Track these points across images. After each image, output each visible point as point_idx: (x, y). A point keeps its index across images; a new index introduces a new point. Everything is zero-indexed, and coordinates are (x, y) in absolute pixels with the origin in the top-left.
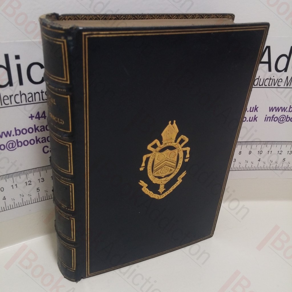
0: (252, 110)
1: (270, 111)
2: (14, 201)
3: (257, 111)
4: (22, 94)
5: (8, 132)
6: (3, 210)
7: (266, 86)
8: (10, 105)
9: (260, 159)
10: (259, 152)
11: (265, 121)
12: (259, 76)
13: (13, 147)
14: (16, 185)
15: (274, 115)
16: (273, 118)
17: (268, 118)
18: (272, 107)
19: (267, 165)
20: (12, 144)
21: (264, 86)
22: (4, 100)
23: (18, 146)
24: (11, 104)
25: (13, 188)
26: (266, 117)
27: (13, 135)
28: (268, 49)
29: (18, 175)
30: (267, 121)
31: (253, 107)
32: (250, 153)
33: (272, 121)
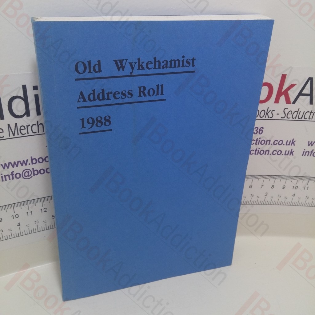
0: (288, 143)
1: (309, 145)
2: (28, 227)
3: (294, 145)
4: (39, 124)
5: (24, 161)
6: (17, 236)
7: (306, 119)
8: (27, 135)
9: (295, 194)
10: (295, 187)
11: (303, 155)
12: (299, 109)
13: (28, 176)
14: (31, 212)
15: (314, 150)
16: (312, 153)
17: (306, 152)
18: (312, 142)
19: (303, 200)
20: (28, 172)
21: (303, 119)
22: (20, 130)
23: (34, 175)
24: (28, 133)
25: (28, 215)
26: (304, 152)
27: (29, 164)
28: (310, 81)
29: (33, 203)
30: (305, 155)
31: (290, 141)
32: (284, 187)
33: (310, 156)
